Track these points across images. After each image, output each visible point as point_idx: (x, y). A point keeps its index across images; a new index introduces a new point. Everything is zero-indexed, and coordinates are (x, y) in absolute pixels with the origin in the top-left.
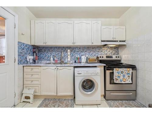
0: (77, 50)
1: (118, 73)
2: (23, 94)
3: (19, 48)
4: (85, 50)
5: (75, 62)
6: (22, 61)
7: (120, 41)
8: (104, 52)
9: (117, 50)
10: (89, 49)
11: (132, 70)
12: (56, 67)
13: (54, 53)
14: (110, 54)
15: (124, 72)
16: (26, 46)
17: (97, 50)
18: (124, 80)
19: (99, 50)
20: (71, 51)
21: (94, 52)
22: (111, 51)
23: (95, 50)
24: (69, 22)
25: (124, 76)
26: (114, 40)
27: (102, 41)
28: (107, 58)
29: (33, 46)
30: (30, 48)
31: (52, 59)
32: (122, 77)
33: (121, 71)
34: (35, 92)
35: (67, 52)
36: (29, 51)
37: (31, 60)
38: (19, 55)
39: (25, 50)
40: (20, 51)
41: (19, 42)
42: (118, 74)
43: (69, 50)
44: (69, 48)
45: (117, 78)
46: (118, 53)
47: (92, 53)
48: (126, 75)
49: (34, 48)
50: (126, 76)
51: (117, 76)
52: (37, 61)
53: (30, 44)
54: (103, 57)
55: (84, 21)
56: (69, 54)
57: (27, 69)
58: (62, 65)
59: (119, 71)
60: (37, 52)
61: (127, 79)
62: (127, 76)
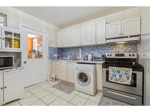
0: (87, 49)
1: (113, 71)
2: (51, 76)
3: (49, 50)
4: (94, 49)
5: (84, 59)
6: (51, 57)
7: (131, 37)
8: (115, 50)
9: (135, 46)
10: (98, 47)
11: (133, 70)
12: (66, 62)
13: (71, 52)
14: (123, 52)
15: (121, 72)
16: (53, 49)
17: (107, 48)
18: (121, 80)
19: (109, 48)
20: (82, 50)
21: (103, 50)
22: (125, 48)
23: (104, 48)
24: (78, 27)
25: (121, 76)
26: (122, 36)
27: (107, 39)
28: (116, 56)
29: (58, 48)
30: (56, 49)
31: (69, 56)
32: (118, 77)
33: (117, 70)
34: (56, 76)
35: (79, 51)
36: (55, 52)
37: (56, 57)
38: (49, 54)
39: (53, 51)
40: (50, 52)
41: (49, 47)
42: (113, 73)
43: (80, 50)
44: (81, 47)
45: (112, 77)
46: (137, 51)
47: (100, 51)
48: (124, 75)
49: (59, 50)
50: (124, 77)
51: (112, 74)
52: (60, 58)
53: (56, 47)
54: (111, 55)
55: (89, 24)
56: (80, 52)
57: (53, 62)
58: (74, 61)
59: (115, 70)
60: (60, 52)
61: (125, 79)
62: (126, 76)
